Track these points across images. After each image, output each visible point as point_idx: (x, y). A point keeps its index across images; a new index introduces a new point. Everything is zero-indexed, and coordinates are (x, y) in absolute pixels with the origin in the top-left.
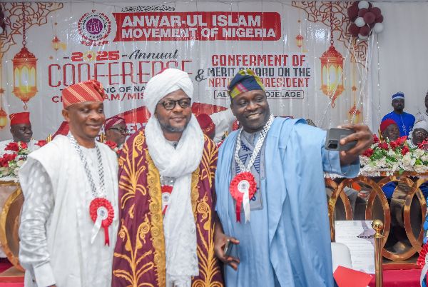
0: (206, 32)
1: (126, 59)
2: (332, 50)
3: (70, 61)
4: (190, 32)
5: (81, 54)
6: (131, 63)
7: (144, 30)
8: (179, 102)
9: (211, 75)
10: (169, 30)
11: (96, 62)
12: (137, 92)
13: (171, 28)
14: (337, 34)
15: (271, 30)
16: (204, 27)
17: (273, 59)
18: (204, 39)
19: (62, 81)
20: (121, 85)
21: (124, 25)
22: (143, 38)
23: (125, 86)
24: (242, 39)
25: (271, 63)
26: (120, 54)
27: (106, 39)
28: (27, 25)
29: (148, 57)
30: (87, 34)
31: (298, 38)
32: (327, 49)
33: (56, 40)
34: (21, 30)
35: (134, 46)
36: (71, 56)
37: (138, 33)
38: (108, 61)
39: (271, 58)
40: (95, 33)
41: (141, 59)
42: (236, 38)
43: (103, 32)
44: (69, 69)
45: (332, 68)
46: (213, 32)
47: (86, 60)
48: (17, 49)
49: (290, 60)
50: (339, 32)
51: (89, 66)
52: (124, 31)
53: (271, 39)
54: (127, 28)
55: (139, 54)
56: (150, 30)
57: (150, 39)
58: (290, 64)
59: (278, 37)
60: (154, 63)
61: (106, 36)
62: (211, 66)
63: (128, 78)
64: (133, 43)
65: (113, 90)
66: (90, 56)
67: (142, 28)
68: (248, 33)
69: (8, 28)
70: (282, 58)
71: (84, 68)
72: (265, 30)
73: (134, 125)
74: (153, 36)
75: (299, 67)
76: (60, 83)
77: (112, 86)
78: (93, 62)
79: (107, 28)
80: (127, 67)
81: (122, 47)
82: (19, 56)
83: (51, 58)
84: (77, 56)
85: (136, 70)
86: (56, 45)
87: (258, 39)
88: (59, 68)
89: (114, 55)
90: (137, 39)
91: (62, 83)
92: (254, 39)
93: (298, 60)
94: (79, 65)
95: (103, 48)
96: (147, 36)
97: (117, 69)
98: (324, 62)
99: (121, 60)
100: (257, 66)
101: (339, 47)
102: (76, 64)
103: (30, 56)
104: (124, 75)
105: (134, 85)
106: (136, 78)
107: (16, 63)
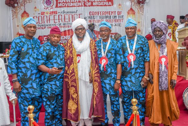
0: (87, 4)
1: (60, 14)
2: (131, 9)
3: (40, 15)
4: (82, 4)
5: (44, 13)
6: (62, 16)
7: (66, 3)
8: (81, 29)
9: (89, 19)
10: (74, 3)
11: (49, 15)
12: (64, 25)
13: (75, 2)
14: (133, 3)
15: (110, 2)
16: (86, 2)
17: (111, 12)
18: (87, 6)
19: (38, 22)
20: (58, 23)
21: (59, 2)
22: (65, 6)
23: (60, 23)
24: (100, 6)
25: (110, 14)
26: (58, 12)
27: (52, 7)
28: (25, 3)
29: (67, 13)
30: (46, 5)
31: (119, 5)
32: (129, 9)
33: (35, 8)
34: (23, 5)
35: (62, 9)
36: (41, 13)
37: (63, 5)
38: (54, 15)
39: (110, 12)
40: (48, 5)
41: (65, 14)
42: (98, 6)
43: (51, 5)
44: (40, 18)
45: (131, 15)
46: (90, 4)
47: (46, 14)
48: (22, 11)
49: (116, 13)
50: (134, 3)
51: (47, 17)
52: (59, 4)
53: (110, 5)
54: (60, 3)
55: (64, 12)
56: (68, 3)
57: (68, 6)
58: (116, 15)
59: (113, 4)
60: (69, 15)
61: (52, 6)
62: (89, 16)
63: (60, 21)
64: (62, 8)
65: (55, 25)
66: (47, 13)
67: (65, 3)
68: (102, 4)
69: (19, 4)
70: (114, 12)
71: (45, 17)
72: (108, 2)
73: (63, 36)
74: (69, 5)
75: (120, 15)
76: (37, 23)
77: (55, 23)
78: (48, 15)
79: (53, 3)
80: (60, 16)
81: (58, 10)
82: (23, 14)
83: (34, 14)
84: (43, 13)
85: (63, 18)
86: (36, 9)
87: (105, 5)
88: (37, 17)
89: (55, 13)
90: (63, 7)
91: (38, 23)
92: (104, 6)
93: (119, 13)
94: (44, 16)
95: (52, 10)
96: (67, 5)
97: (57, 17)
98: (128, 13)
99: (58, 14)
100: (105, 15)
101: (134, 8)
102: (43, 16)
103: (27, 14)
104: (59, 19)
105: (63, 23)
106: (63, 20)
107: (22, 16)
